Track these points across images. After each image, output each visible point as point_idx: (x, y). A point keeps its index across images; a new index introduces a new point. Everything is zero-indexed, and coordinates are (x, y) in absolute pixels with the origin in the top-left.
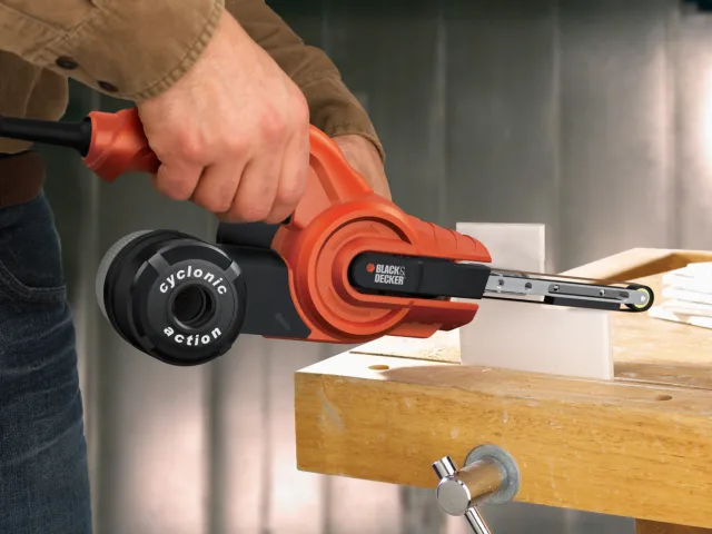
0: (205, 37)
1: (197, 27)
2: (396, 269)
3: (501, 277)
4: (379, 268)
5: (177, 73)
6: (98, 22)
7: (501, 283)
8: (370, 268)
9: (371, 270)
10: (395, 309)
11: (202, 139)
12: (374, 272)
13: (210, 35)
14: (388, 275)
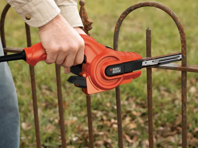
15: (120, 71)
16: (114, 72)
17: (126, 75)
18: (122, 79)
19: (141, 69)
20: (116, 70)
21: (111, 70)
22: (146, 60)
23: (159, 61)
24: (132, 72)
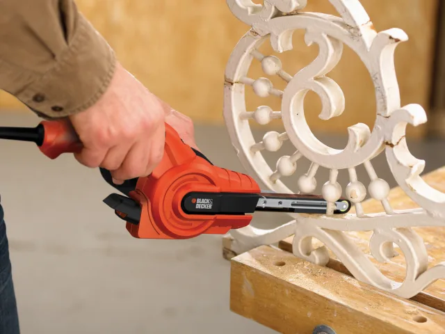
0: (111, 74)
1: (107, 69)
2: (208, 201)
3: (265, 199)
4: (199, 200)
5: (98, 95)
6: (58, 69)
7: (265, 202)
8: (193, 201)
9: (194, 202)
10: (206, 221)
11: (109, 131)
12: (196, 203)
13: (113, 72)
14: (203, 204)
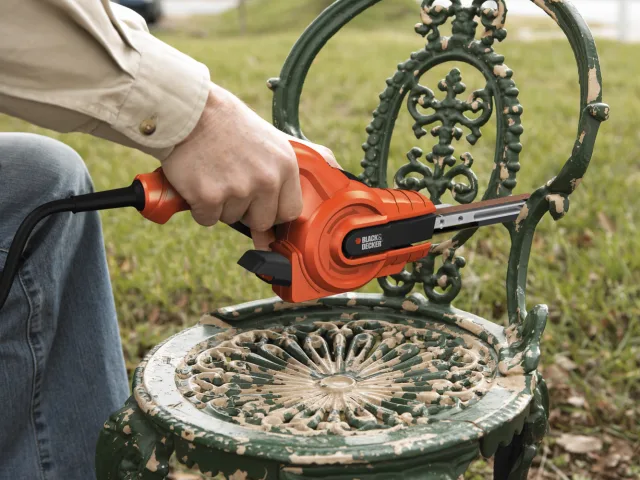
15: (380, 244)
16: (364, 247)
17: (392, 253)
18: (382, 264)
19: (431, 238)
20: (370, 242)
21: (358, 241)
22: (444, 215)
23: (476, 217)
24: (410, 246)
